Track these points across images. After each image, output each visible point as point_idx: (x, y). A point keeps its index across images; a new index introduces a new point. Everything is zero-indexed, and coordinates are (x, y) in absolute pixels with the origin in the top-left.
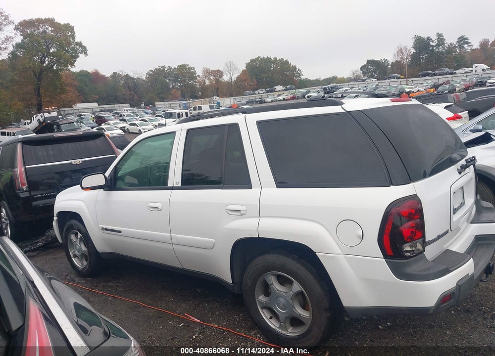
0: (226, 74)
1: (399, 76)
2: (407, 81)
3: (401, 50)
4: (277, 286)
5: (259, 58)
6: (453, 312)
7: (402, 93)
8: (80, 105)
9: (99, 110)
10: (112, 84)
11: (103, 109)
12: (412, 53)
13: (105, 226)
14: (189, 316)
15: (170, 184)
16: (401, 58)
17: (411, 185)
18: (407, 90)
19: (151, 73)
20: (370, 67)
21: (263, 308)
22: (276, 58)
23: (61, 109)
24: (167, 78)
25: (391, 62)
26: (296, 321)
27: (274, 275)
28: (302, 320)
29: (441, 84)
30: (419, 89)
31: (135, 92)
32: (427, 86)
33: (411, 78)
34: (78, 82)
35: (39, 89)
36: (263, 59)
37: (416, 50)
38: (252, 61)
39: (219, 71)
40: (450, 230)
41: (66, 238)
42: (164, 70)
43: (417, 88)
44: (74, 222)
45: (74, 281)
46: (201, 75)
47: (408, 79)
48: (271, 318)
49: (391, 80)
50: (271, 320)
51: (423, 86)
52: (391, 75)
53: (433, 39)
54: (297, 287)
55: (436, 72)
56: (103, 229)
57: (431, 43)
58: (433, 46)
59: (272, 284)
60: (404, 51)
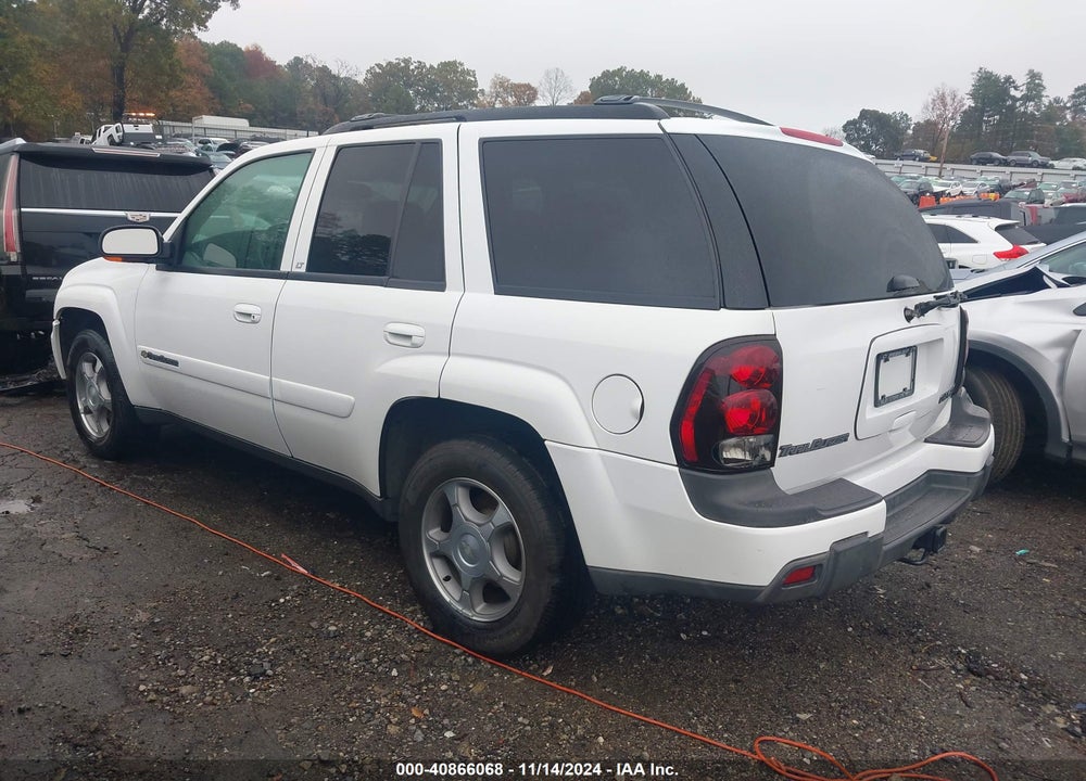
0: (543, 96)
1: (928, 155)
2: (941, 169)
3: (942, 98)
4: (465, 510)
5: (621, 70)
6: (850, 629)
7: (923, 193)
8: (209, 120)
9: (248, 135)
10: (288, 85)
11: (258, 135)
12: (966, 107)
13: (148, 349)
14: (289, 560)
15: (285, 267)
16: (940, 116)
17: (768, 312)
18: (937, 189)
19: (378, 70)
20: (865, 126)
21: (434, 555)
22: (660, 77)
23: (165, 122)
24: (410, 86)
25: (914, 121)
26: (493, 591)
27: (464, 485)
28: (504, 587)
29: (1015, 186)
30: (964, 189)
31: (336, 110)
32: (983, 185)
33: (952, 162)
34: (213, 67)
35: (122, 69)
36: (631, 74)
37: (976, 102)
38: (606, 74)
39: (528, 87)
40: (852, 435)
41: (72, 368)
42: (407, 67)
43: (960, 188)
44: (92, 335)
45: (75, 461)
46: (487, 90)
47: (944, 165)
48: (447, 579)
49: (906, 162)
50: (446, 584)
51: (974, 186)
52: (907, 152)
53: (1019, 83)
54: (503, 514)
55: (1011, 158)
56: (143, 353)
57: (1013, 92)
58: (1015, 99)
59: (457, 505)
60: (949, 100)
